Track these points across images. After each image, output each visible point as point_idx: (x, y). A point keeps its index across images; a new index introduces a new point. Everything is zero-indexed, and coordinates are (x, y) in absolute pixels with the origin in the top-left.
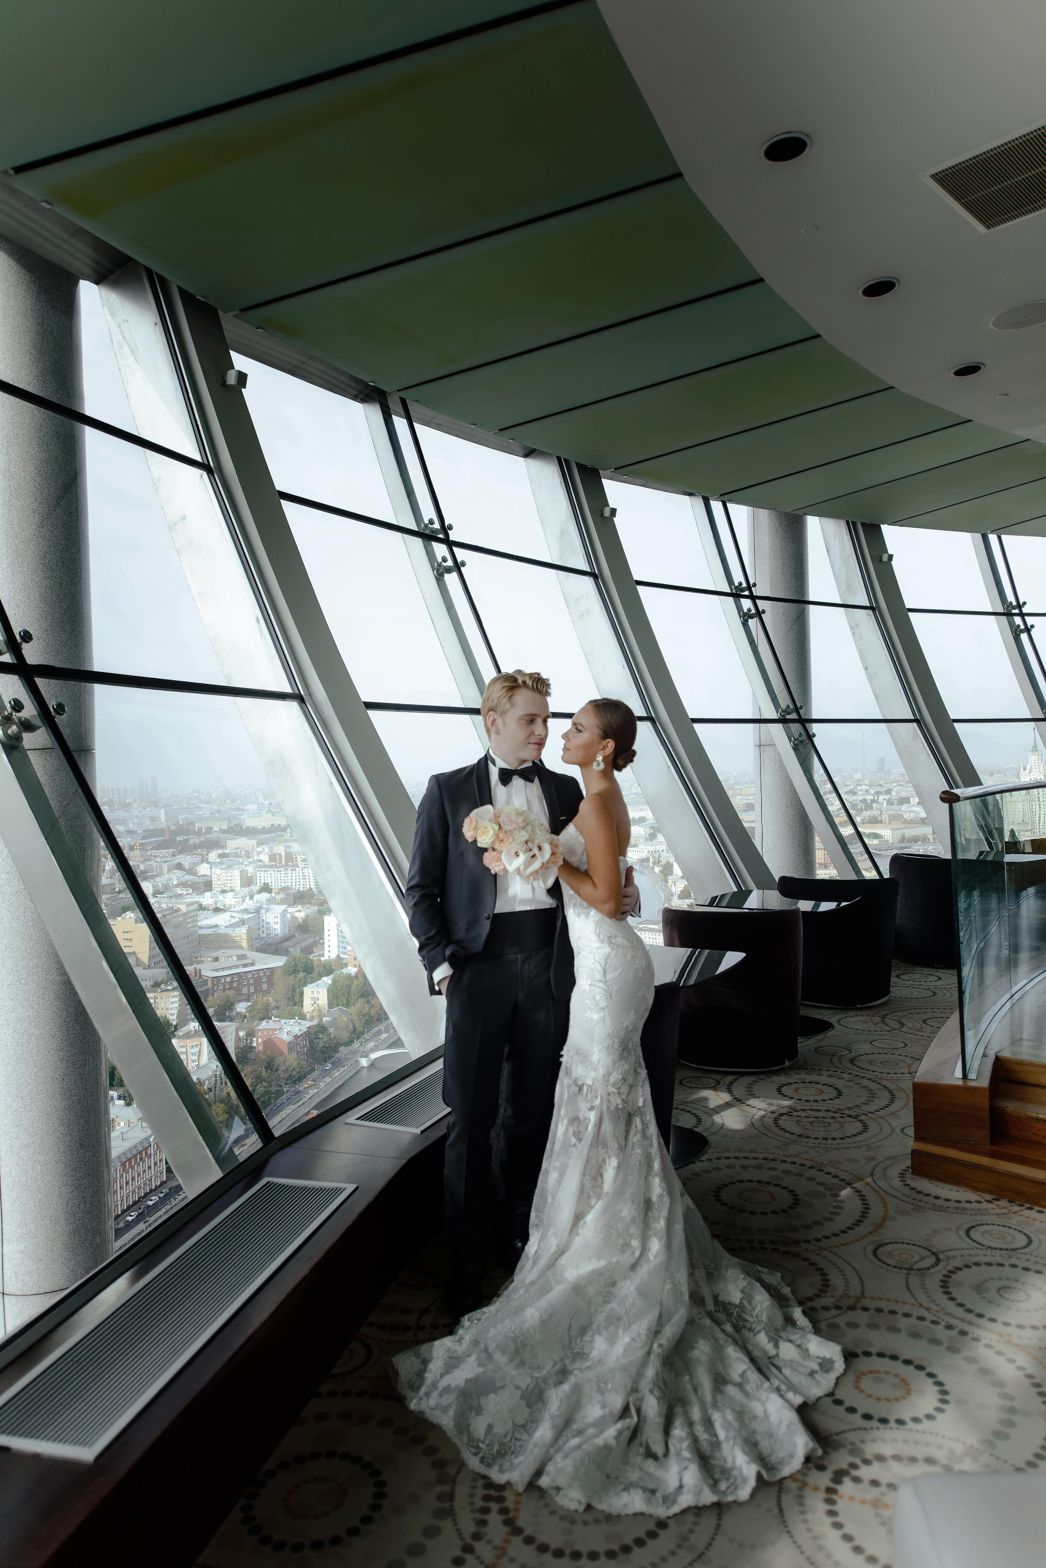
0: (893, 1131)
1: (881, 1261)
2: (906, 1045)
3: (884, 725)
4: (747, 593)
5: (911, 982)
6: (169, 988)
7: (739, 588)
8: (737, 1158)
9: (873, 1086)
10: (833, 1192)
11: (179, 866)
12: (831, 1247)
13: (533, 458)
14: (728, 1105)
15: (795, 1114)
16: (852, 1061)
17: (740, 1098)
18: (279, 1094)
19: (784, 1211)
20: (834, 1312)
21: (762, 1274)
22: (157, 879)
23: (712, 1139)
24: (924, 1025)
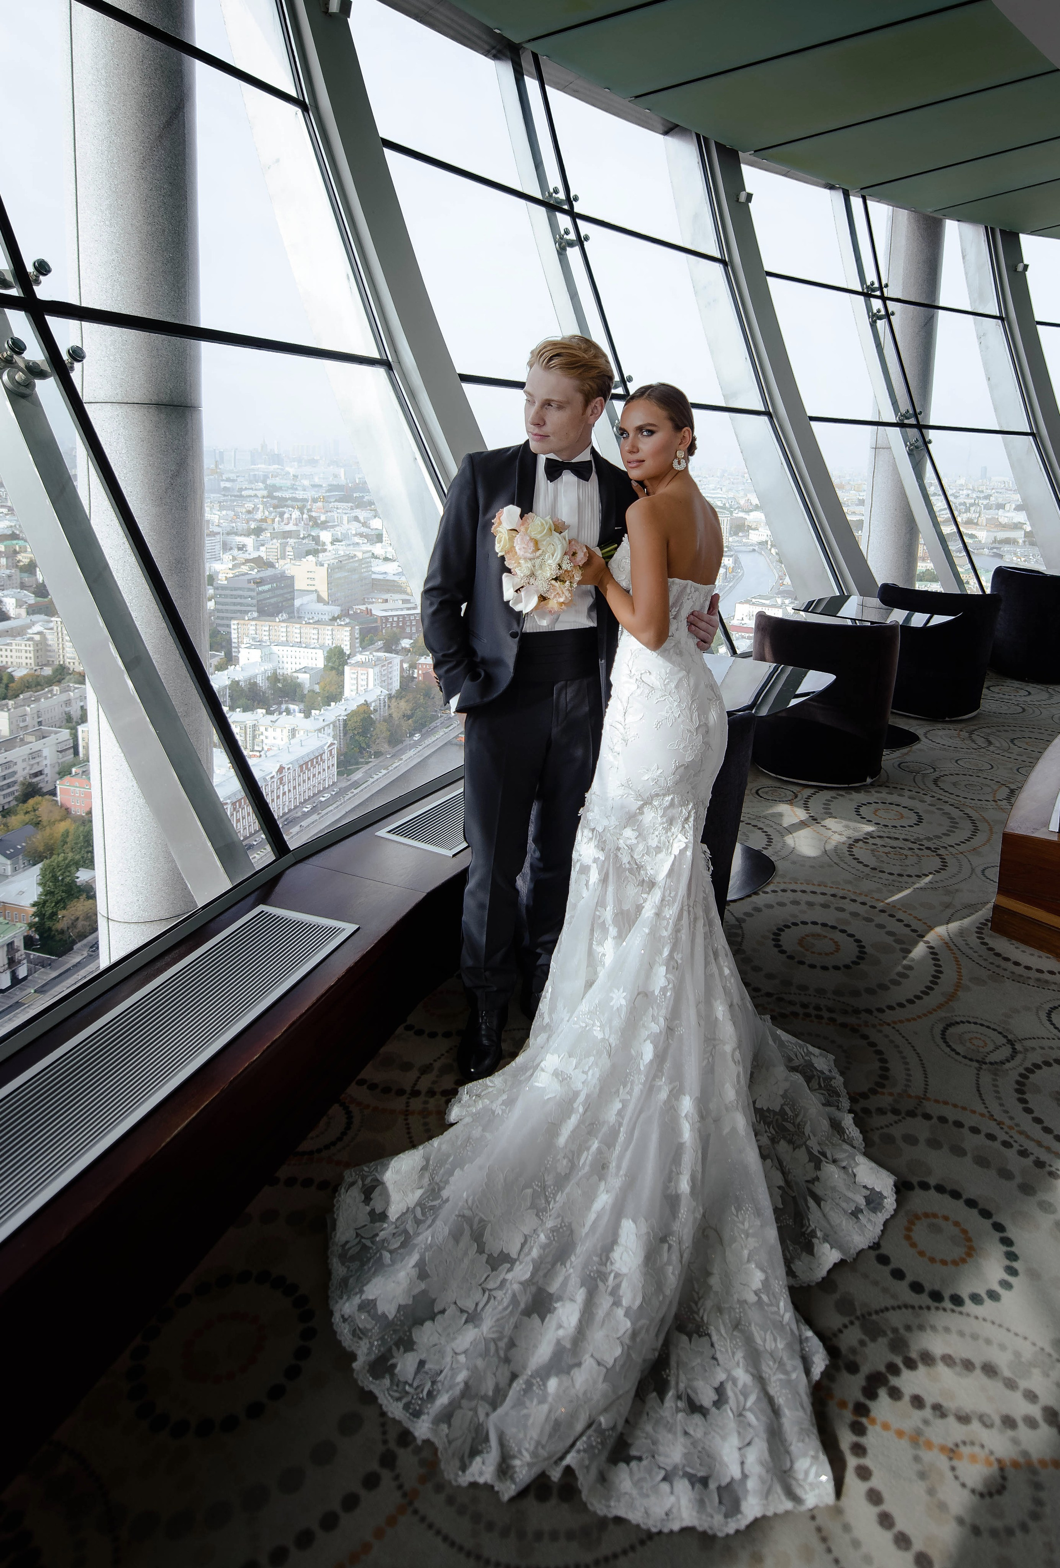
0: (973, 870)
1: (949, 1046)
2: (992, 767)
3: (999, 436)
4: (878, 293)
5: (1001, 696)
6: (343, 623)
7: (871, 288)
8: (804, 892)
9: (955, 813)
10: (903, 946)
11: (356, 519)
12: (895, 1023)
13: (672, 136)
14: (803, 824)
15: (871, 841)
16: (935, 782)
17: (816, 816)
18: (434, 718)
19: (847, 967)
20: (891, 1117)
21: (812, 1057)
22: (337, 528)
23: (780, 865)
24: (1011, 745)
